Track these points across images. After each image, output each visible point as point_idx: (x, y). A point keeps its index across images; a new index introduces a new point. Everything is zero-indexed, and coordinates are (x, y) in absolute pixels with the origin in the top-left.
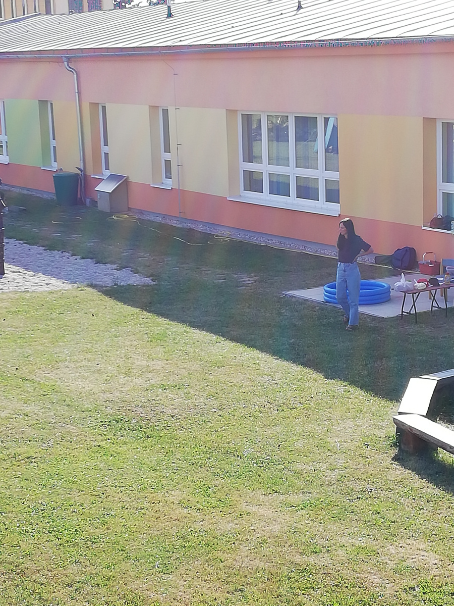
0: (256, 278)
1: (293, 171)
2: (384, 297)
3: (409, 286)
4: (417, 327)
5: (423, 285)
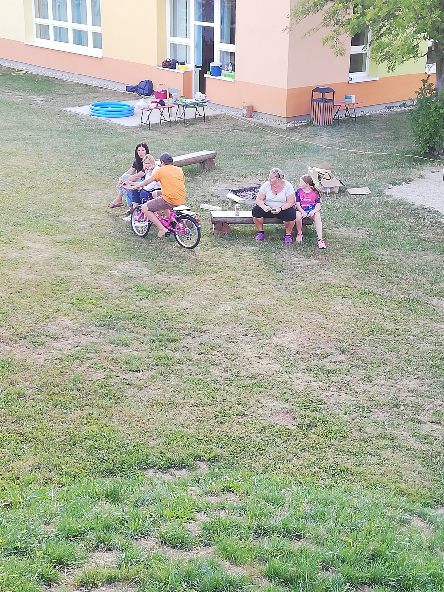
0: (43, 99)
1: (70, 25)
2: (130, 112)
3: (145, 105)
4: (150, 133)
5: (154, 105)
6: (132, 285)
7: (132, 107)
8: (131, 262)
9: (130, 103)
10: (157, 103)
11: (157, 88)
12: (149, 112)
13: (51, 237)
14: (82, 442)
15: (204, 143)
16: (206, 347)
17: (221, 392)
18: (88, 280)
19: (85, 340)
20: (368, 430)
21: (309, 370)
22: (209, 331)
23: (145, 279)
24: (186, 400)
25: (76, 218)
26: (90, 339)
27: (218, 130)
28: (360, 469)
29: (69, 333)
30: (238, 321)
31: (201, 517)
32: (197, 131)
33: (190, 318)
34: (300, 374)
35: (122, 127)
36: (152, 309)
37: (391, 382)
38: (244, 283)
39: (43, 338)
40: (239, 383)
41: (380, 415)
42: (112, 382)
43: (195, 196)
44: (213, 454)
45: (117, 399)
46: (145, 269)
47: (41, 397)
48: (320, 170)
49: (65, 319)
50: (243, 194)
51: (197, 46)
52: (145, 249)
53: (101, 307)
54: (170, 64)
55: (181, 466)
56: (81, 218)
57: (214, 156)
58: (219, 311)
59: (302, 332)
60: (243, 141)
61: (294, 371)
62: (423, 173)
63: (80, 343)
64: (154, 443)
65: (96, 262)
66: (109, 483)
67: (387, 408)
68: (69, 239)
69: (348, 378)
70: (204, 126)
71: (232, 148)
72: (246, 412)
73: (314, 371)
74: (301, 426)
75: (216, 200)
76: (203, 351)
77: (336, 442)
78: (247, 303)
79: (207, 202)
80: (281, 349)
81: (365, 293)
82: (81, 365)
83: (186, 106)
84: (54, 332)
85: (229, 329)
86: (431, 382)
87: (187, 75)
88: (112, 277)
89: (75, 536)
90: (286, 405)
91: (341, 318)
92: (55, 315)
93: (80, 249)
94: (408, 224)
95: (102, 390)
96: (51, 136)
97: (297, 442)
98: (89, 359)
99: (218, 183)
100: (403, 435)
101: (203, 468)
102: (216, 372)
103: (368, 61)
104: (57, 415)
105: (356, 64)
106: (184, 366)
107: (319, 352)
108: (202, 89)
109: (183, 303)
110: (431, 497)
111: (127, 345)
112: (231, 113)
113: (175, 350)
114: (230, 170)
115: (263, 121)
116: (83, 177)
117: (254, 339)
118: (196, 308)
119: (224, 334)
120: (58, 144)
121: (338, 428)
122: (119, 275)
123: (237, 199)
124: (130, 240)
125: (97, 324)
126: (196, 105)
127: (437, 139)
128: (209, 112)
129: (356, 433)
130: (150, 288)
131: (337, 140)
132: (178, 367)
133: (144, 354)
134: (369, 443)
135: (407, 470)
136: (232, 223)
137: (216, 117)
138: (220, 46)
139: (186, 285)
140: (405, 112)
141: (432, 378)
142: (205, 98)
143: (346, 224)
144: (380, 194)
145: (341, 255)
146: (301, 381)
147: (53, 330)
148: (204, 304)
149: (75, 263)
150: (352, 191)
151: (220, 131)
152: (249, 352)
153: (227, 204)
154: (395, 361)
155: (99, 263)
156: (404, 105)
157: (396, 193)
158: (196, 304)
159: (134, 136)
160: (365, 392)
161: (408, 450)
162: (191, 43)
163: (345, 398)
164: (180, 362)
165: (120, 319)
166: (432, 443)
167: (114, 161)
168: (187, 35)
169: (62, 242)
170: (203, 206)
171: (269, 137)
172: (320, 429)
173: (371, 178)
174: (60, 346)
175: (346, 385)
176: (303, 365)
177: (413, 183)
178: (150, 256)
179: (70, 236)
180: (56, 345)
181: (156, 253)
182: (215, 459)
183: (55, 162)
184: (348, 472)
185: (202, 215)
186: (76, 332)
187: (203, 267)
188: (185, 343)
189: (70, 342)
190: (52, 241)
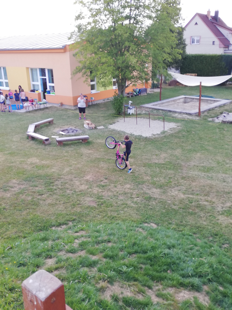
3: (27, 105)
4: (30, 114)
5: (30, 105)
6: (34, 166)
8: (32, 158)
11: (30, 99)
12: (29, 107)
13: (3, 153)
14: (29, 221)
15: (49, 116)
16: (63, 184)
17: (71, 198)
18: (19, 166)
19: (22, 187)
20: (119, 203)
21: (97, 186)
22: (63, 178)
23: (38, 163)
24: (60, 202)
26: (24, 186)
27: (52, 111)
28: (119, 216)
29: (16, 185)
30: (72, 174)
32: (45, 112)
33: (56, 175)
34: (95, 188)
35: (20, 113)
36: (43, 173)
37: (122, 187)
38: (71, 161)
39: (8, 188)
40: (77, 194)
41: (121, 198)
42: (35, 199)
43: (49, 134)
44: (73, 219)
45: (37, 205)
46: (37, 160)
47: (11, 208)
48: (88, 122)
49: (14, 180)
50: (65, 131)
51: (41, 85)
52: (36, 153)
53: (25, 175)
54: (33, 91)
55: (64, 224)
56: (12, 145)
57: (53, 120)
58: (65, 171)
59: (92, 175)
60: (61, 114)
61: (93, 187)
62: (118, 120)
64: (53, 218)
65: (20, 159)
66: (42, 234)
67: (123, 195)
68: (9, 152)
69: (109, 187)
70: (47, 110)
71: (58, 117)
72: (80, 203)
73: (99, 186)
74: (98, 205)
75: (56, 134)
77: (110, 208)
78: (73, 167)
79: (54, 135)
80: (87, 181)
81: (109, 159)
82: (23, 195)
83: (40, 104)
84: (11, 185)
85: (69, 177)
86: (134, 185)
87: (39, 94)
88: (27, 164)
90: (92, 199)
91: (103, 168)
92: (10, 179)
93: (14, 156)
94: (117, 136)
95: (32, 203)
97: (98, 210)
98: (25, 193)
99: (56, 129)
100: (129, 202)
101: (71, 224)
102: (68, 191)
103: (96, 86)
104: (18, 214)
105: (93, 87)
106: (57, 191)
107: (99, 180)
108: (45, 98)
109: (52, 170)
110: (141, 221)
111: (37, 186)
112: (55, 105)
113: (53, 186)
114: (59, 124)
115: (66, 107)
117: (78, 179)
121: (110, 204)
122: (29, 163)
123: (63, 133)
125: (25, 181)
126: (44, 103)
127: (121, 109)
128: (48, 105)
129: (115, 205)
130: (41, 166)
131: (91, 112)
132: (55, 191)
133: (43, 189)
134: (120, 207)
135: (133, 213)
136: (64, 141)
137: (51, 107)
138: (49, 84)
139: (52, 164)
140: (109, 102)
141: (134, 183)
142: (46, 101)
143: (99, 138)
144: (107, 128)
145: (99, 148)
146: (96, 190)
147: (11, 184)
148: (60, 169)
149: (13, 161)
150: (98, 128)
152: (77, 183)
153: (60, 135)
154: (122, 180)
155: (22, 160)
156: (108, 99)
157: (112, 127)
158: (57, 170)
159: (25, 115)
160: (116, 191)
161: (131, 207)
162: (39, 83)
163: (110, 194)
165: (33, 178)
166: (138, 204)
167: (19, 124)
168: (38, 81)
169: (7, 154)
170: (53, 137)
171: (69, 112)
172: (104, 205)
173: (103, 123)
175: (109, 189)
176: (95, 185)
177: (116, 124)
178: (38, 155)
180: (13, 189)
184: (115, 217)
186: (19, 184)
187: (57, 157)
188: (56, 183)
189: (17, 188)
190: (4, 154)
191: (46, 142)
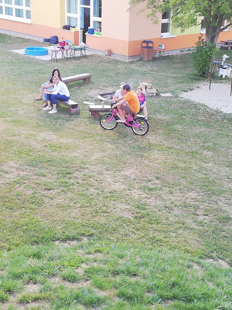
1: (14, 6)
2: (46, 53)
3: (54, 49)
4: (57, 64)
5: (59, 49)
6: (47, 144)
7: (47, 50)
8: (47, 132)
9: (46, 48)
10: (60, 48)
11: (60, 40)
12: (56, 52)
13: (4, 119)
14: (21, 227)
15: (85, 69)
16: (86, 177)
17: (94, 200)
18: (24, 141)
19: (22, 173)
20: (171, 219)
21: (140, 188)
22: (88, 168)
23: (54, 141)
24: (76, 205)
25: (17, 109)
26: (25, 173)
27: (92, 62)
28: (167, 240)
30: (103, 163)
31: (84, 265)
32: (81, 63)
33: (78, 162)
34: (136, 191)
35: (42, 60)
36: (58, 157)
37: (182, 194)
38: (106, 143)
40: (104, 196)
41: (177, 212)
42: (37, 195)
43: (81, 97)
44: (90, 233)
45: (40, 204)
46: (54, 136)
48: (146, 84)
49: (12, 162)
50: (106, 96)
51: (81, 18)
52: (54, 125)
53: (31, 156)
54: (67, 28)
55: (73, 239)
56: (20, 109)
57: (91, 76)
58: (93, 158)
59: (136, 169)
60: (106, 68)
61: (132, 189)
62: (199, 85)
63: (20, 175)
64: (59, 227)
65: (28, 132)
66: (35, 249)
67: (180, 207)
68: (14, 120)
69: (161, 192)
70: (85, 60)
71: (100, 72)
72: (108, 211)
73: (143, 189)
74: (136, 217)
75: (91, 99)
76: (85, 179)
77: (154, 226)
78: (108, 153)
79: (87, 101)
80: (126, 177)
81: (169, 148)
82: (20, 186)
83: (75, 49)
84: (6, 169)
85: (99, 167)
86: (203, 194)
87: (76, 33)
88: (36, 140)
89: (17, 277)
90: (128, 207)
91: (157, 161)
92: (6, 160)
93: (19, 125)
94: (192, 112)
95: (31, 199)
96: (4, 65)
97: (134, 226)
98: (24, 183)
99: (93, 91)
100: (189, 221)
101: (85, 240)
102: (92, 190)
103: (171, 27)
104: (7, 213)
105: (165, 28)
106: (75, 187)
107: (146, 179)
108: (84, 41)
109: (74, 154)
110: (203, 254)
111: (45, 176)
112: (100, 54)
113: (70, 178)
114: (99, 84)
115: (116, 58)
116: (21, 87)
117: (112, 172)
118: (81, 156)
119: (96, 170)
120: (7, 70)
121: (155, 218)
122: (40, 139)
123: (103, 99)
124: (46, 120)
125: (29, 165)
126: (81, 49)
127: (207, 68)
128: (88, 53)
129: (165, 221)
130: (57, 146)
131: (155, 68)
132: (72, 187)
133: (54, 181)
134: (171, 226)
135: (191, 240)
136: (100, 111)
137: (91, 56)
138: (93, 18)
139: (76, 144)
140: (190, 54)
141: (204, 192)
142: (86, 45)
143: (159, 112)
144: (177, 97)
145: (157, 128)
146: (136, 194)
148: (85, 154)
149: (17, 132)
150: (162, 95)
151: (93, 63)
152: (109, 179)
153: (98, 101)
154: (185, 183)
155: (30, 133)
156: (189, 50)
157: (185, 96)
158: (81, 154)
159: (48, 65)
160: (169, 199)
161: (191, 229)
162: (78, 16)
163: (159, 202)
164: (73, 184)
165: (41, 162)
166: (204, 226)
167: (37, 78)
168: (76, 13)
169: (10, 121)
170: (85, 102)
171: (119, 66)
172: (146, 219)
173: (172, 88)
174: (9, 176)
175: (160, 196)
176: (137, 186)
177: (194, 91)
178: (57, 129)
179: (14, 118)
180: (7, 176)
181: (60, 127)
182: (91, 235)
183: (6, 79)
184: (161, 241)
185: (84, 107)
186: (17, 169)
187: (85, 135)
188: (75, 175)
189: (14, 174)
190: (4, 121)
191: (73, 110)
